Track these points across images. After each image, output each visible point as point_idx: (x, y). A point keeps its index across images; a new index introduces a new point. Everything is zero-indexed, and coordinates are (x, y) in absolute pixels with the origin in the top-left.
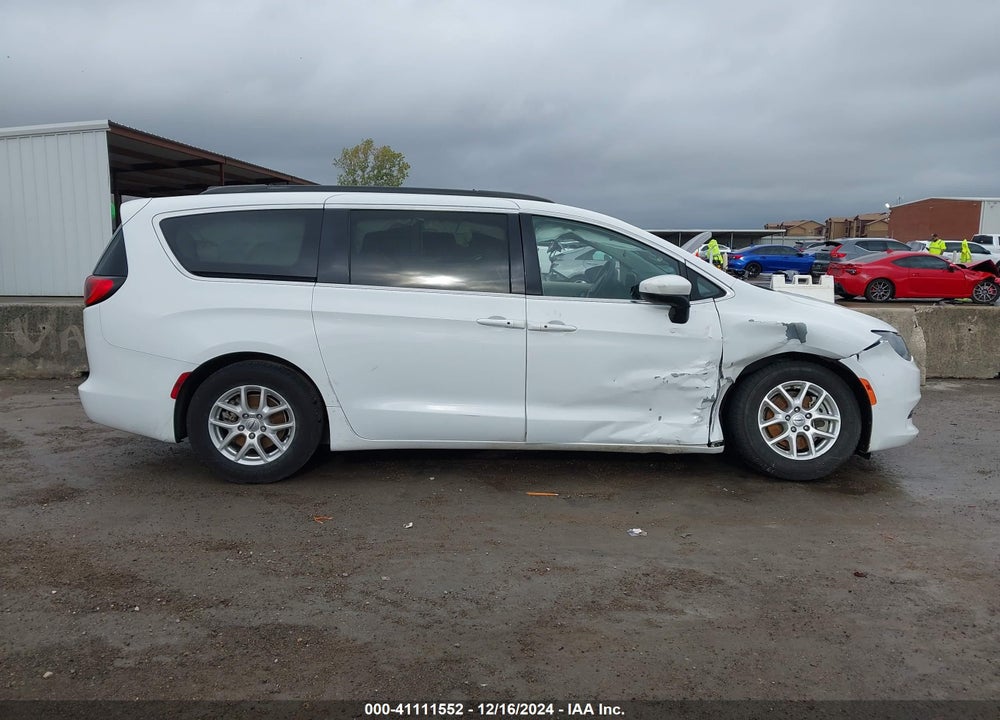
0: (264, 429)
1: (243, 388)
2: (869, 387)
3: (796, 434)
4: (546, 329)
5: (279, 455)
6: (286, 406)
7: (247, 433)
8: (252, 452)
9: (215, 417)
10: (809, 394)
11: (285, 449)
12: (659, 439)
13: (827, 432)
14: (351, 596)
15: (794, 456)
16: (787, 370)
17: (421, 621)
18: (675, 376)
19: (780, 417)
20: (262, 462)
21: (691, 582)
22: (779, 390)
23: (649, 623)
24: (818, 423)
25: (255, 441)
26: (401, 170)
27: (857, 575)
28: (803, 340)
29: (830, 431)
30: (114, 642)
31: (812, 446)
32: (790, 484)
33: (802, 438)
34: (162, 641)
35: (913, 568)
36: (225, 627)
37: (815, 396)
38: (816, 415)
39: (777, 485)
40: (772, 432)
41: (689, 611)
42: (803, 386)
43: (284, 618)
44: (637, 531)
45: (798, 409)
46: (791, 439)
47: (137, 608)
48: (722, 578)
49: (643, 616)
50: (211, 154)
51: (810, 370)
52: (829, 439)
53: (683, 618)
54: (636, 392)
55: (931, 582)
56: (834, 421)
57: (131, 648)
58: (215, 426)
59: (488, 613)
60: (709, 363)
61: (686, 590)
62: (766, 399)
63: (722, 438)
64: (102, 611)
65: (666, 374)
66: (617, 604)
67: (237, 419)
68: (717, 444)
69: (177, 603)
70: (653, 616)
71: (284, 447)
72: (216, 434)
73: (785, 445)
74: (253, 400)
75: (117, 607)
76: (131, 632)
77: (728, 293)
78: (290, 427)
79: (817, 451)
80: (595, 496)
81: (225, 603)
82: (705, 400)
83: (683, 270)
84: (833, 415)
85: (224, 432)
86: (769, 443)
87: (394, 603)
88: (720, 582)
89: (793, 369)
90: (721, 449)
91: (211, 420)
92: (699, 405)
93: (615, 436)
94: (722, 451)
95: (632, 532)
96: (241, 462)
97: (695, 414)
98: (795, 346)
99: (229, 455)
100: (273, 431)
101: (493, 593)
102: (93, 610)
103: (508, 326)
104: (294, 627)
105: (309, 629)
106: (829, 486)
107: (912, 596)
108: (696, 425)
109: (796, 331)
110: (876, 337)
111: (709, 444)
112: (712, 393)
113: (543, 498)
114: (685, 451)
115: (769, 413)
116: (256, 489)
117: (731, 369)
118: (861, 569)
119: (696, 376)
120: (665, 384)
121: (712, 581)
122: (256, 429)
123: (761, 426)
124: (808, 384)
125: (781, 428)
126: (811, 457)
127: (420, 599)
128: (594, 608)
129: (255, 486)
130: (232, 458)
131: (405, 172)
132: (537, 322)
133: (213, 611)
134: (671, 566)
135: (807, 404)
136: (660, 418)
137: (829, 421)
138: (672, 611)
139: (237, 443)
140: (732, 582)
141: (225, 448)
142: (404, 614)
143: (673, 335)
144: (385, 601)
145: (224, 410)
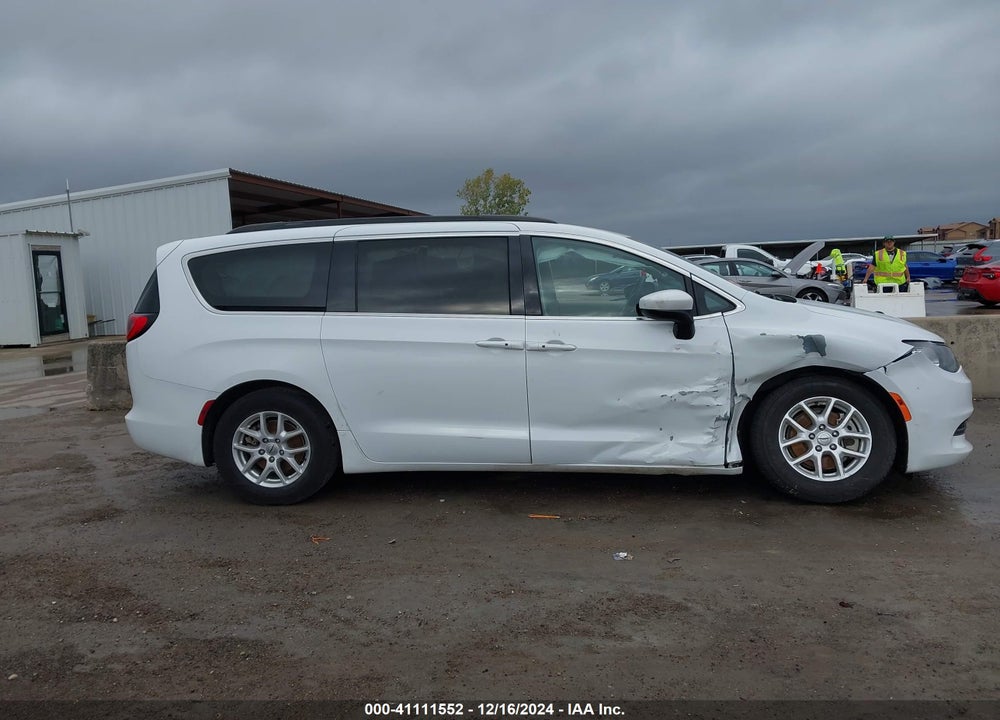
0: (282, 452)
1: (261, 414)
2: (902, 402)
3: (821, 453)
4: (543, 350)
5: (297, 477)
6: (301, 430)
7: (267, 456)
8: (273, 475)
9: (239, 442)
10: (834, 410)
11: (301, 472)
12: (671, 460)
13: (858, 451)
14: (310, 613)
15: (820, 477)
16: (808, 385)
17: (364, 640)
18: (683, 394)
19: (804, 435)
20: (281, 485)
21: (653, 608)
22: (801, 407)
23: (589, 649)
24: (846, 442)
25: (275, 465)
26: (521, 197)
27: (842, 604)
28: (823, 354)
29: (861, 450)
30: (82, 650)
31: (840, 467)
32: (816, 507)
33: (828, 457)
34: (122, 650)
35: (912, 597)
36: (182, 639)
37: (843, 412)
38: (844, 433)
39: (801, 508)
40: (795, 451)
41: (638, 638)
42: (828, 402)
43: (237, 632)
44: (623, 555)
45: (822, 428)
46: (816, 459)
47: (115, 620)
48: (690, 605)
49: (587, 641)
50: (327, 193)
51: (834, 384)
52: (860, 458)
53: (628, 644)
54: (644, 411)
55: (925, 614)
56: (865, 439)
57: (94, 656)
58: (239, 451)
59: (432, 633)
60: (719, 380)
61: (646, 616)
62: (787, 416)
63: (740, 459)
64: (87, 621)
65: (673, 392)
66: (566, 629)
67: (258, 444)
68: (735, 465)
69: (152, 615)
70: (597, 642)
71: (301, 470)
72: (240, 458)
73: (809, 465)
74: (271, 426)
75: (101, 618)
76: (99, 641)
77: (738, 306)
78: (306, 451)
79: (845, 472)
80: (598, 519)
81: (193, 616)
82: (718, 419)
83: (689, 285)
84: (863, 433)
85: (248, 456)
86: (791, 463)
87: (347, 621)
88: (687, 609)
89: (815, 384)
90: (739, 470)
91: (235, 445)
92: (712, 424)
93: (624, 457)
94: (741, 472)
95: (618, 556)
96: (262, 484)
97: (709, 433)
98: (813, 359)
99: (252, 477)
100: (291, 455)
101: (446, 615)
102: (79, 620)
103: (507, 347)
104: (243, 641)
105: (256, 643)
106: (860, 510)
107: (895, 629)
108: (710, 445)
109: (814, 344)
110: (908, 347)
111: (726, 465)
112: (726, 411)
113: (543, 521)
114: (702, 473)
115: (791, 432)
116: (274, 510)
117: (746, 386)
118: (849, 599)
119: (705, 394)
120: (673, 403)
121: (679, 607)
122: (275, 453)
123: (782, 446)
124: (834, 400)
125: (805, 446)
126: (838, 479)
127: (374, 617)
128: (541, 632)
129: (274, 507)
130: (254, 480)
131: (526, 198)
132: (536, 342)
133: (179, 624)
134: (640, 592)
135: (833, 421)
136: (672, 438)
137: (860, 439)
138: (621, 638)
139: (259, 466)
140: (699, 609)
141: (248, 471)
142: (352, 632)
143: (678, 351)
144: (340, 619)
145: (246, 436)
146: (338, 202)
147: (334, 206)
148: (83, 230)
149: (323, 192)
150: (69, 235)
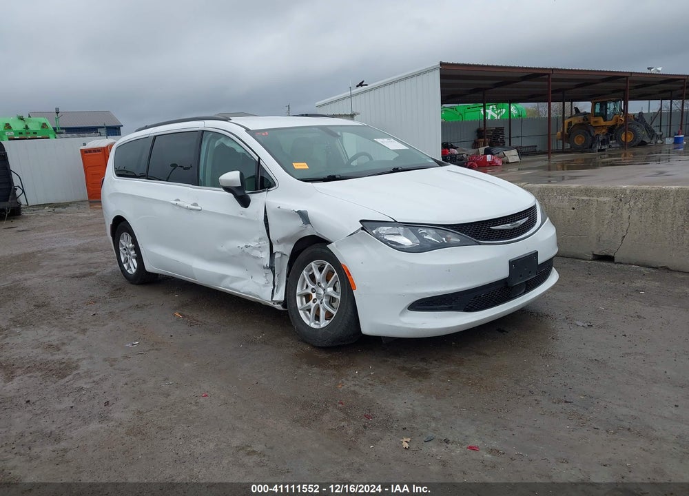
2: (349, 273)
5: (135, 270)
11: (136, 267)
12: (250, 292)
15: (310, 323)
18: (247, 247)
19: (310, 288)
20: (132, 273)
22: (311, 266)
28: (312, 226)
31: (321, 318)
38: (328, 292)
45: (319, 285)
46: (311, 309)
52: (333, 314)
62: (304, 272)
63: (282, 299)
65: (242, 245)
68: (279, 303)
77: (276, 184)
82: (264, 267)
84: (338, 294)
91: (120, 249)
92: (263, 270)
93: (233, 286)
94: (282, 309)
96: (128, 271)
97: (264, 277)
108: (264, 285)
109: (304, 217)
110: (359, 226)
111: (274, 302)
112: (267, 262)
120: (243, 252)
123: (298, 294)
124: (327, 264)
130: (126, 268)
136: (252, 277)
146: (549, 74)
147: (547, 76)
148: (358, 111)
149: (531, 68)
150: (348, 115)
